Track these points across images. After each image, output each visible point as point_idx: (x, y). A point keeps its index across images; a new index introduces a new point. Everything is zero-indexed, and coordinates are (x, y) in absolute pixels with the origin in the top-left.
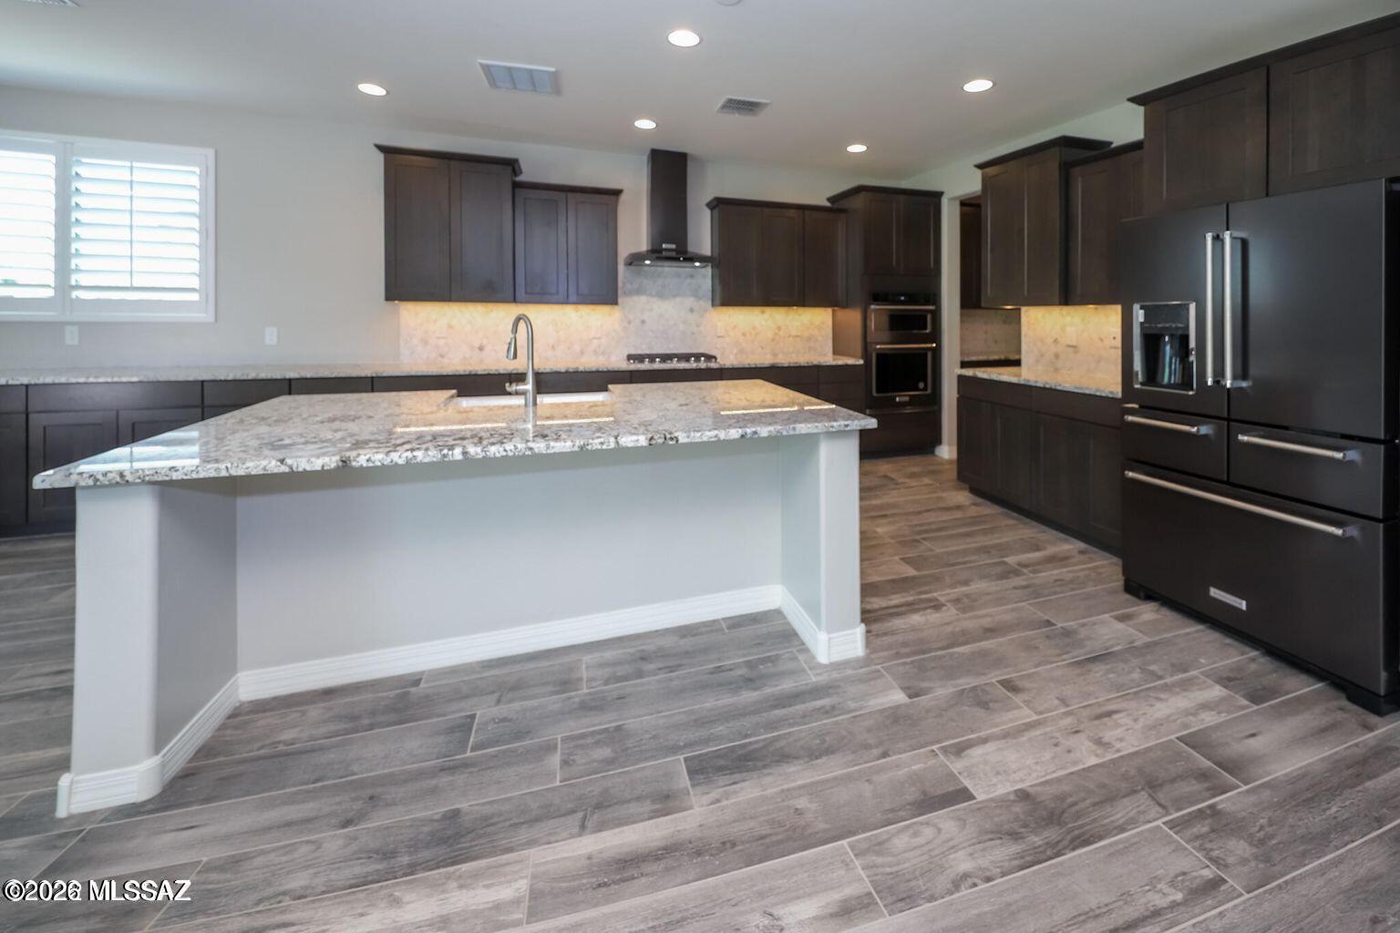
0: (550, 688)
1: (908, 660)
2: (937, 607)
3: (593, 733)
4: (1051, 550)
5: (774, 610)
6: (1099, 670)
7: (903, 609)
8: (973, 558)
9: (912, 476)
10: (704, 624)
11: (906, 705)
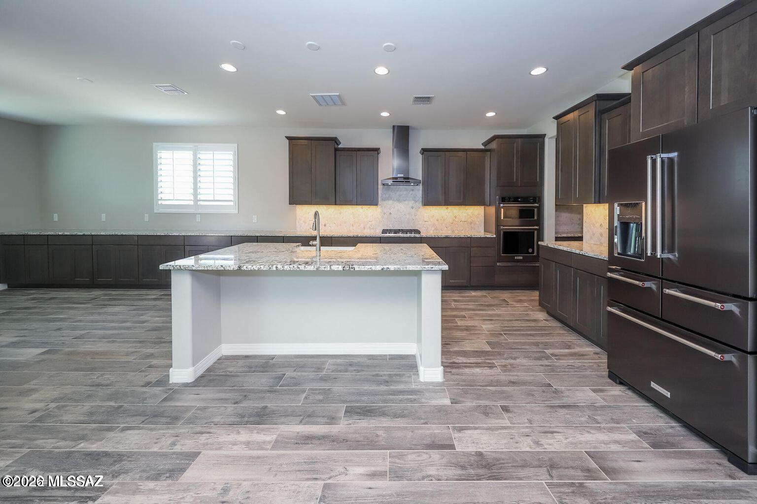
0: (313, 369)
1: (461, 388)
2: (491, 366)
3: (320, 389)
4: (577, 350)
5: (412, 355)
6: (562, 412)
7: (473, 365)
8: (528, 347)
9: (520, 301)
10: (380, 356)
11: (448, 406)
